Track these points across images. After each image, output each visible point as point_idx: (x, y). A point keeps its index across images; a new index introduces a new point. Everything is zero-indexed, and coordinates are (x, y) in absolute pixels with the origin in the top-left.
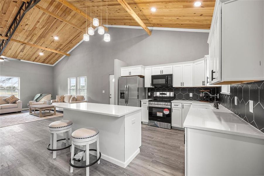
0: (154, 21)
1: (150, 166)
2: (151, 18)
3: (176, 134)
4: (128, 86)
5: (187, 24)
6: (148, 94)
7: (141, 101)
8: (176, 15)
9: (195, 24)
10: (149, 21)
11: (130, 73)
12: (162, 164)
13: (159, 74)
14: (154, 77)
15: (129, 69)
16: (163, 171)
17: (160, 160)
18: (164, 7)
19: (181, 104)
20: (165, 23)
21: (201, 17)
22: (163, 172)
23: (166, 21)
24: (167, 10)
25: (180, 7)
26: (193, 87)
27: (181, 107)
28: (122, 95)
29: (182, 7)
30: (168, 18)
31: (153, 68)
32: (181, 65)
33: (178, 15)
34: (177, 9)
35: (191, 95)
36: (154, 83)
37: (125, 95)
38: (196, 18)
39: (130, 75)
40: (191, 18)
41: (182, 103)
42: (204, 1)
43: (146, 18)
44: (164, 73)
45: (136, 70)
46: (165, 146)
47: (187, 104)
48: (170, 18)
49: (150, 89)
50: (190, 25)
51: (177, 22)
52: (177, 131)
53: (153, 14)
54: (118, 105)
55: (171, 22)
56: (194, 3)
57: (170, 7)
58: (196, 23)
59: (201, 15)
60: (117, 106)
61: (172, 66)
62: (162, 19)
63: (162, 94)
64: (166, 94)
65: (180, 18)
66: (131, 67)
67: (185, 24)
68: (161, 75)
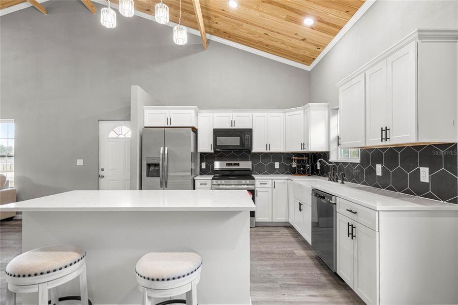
0: (222, 26)
1: (286, 295)
2: (218, 17)
3: (270, 234)
4: (166, 148)
5: (275, 47)
6: (201, 166)
7: (194, 181)
8: (266, 27)
9: (288, 51)
10: (209, 22)
11: (169, 120)
12: (299, 285)
13: (228, 126)
14: (218, 133)
15: (166, 111)
16: (310, 296)
17: (291, 281)
18: (255, 7)
19: (270, 181)
20: (242, 34)
21: (302, 42)
22: (312, 298)
23: (243, 31)
24: (257, 14)
25: (281, 16)
26: (280, 153)
27: (271, 187)
28: (152, 169)
29: (285, 17)
30: (250, 27)
31: (215, 114)
32: (266, 114)
33: (270, 28)
34: (274, 18)
35: (277, 165)
36: (218, 144)
37: (161, 170)
38: (294, 41)
39: (169, 125)
40: (286, 39)
41: (272, 179)
42: (319, 21)
43: (208, 13)
44: (237, 126)
45: (182, 116)
46: (274, 256)
47: (282, 181)
48: (253, 29)
49: (204, 156)
50: (280, 49)
51: (261, 39)
52: (265, 228)
53: (227, 12)
54: (141, 188)
55: (251, 37)
56: (303, 18)
57: (265, 11)
58: (290, 49)
59: (304, 40)
60: (138, 191)
61: (250, 114)
62: (239, 25)
63: (231, 165)
64: (238, 165)
65: (270, 34)
66: (170, 109)
67: (272, 46)
68: (232, 129)
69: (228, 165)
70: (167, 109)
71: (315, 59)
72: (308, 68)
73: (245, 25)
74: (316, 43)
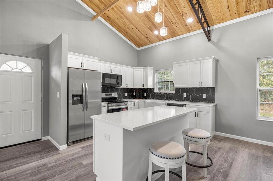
4: (86, 84)
11: (83, 65)
14: (106, 76)
21: (145, 38)
24: (137, 19)
27: (133, 105)
28: (75, 99)
29: (149, 26)
30: (127, 22)
31: (103, 65)
34: (143, 24)
38: (142, 36)
41: (133, 101)
51: (127, 29)
53: (122, 10)
57: (142, 20)
59: (147, 38)
61: (120, 67)
63: (108, 95)
64: (111, 95)
65: (134, 29)
66: (84, 57)
67: (129, 34)
68: (112, 74)
69: (106, 95)
70: (82, 56)
71: (144, 46)
72: (138, 49)
73: (125, 20)
74: (151, 41)
